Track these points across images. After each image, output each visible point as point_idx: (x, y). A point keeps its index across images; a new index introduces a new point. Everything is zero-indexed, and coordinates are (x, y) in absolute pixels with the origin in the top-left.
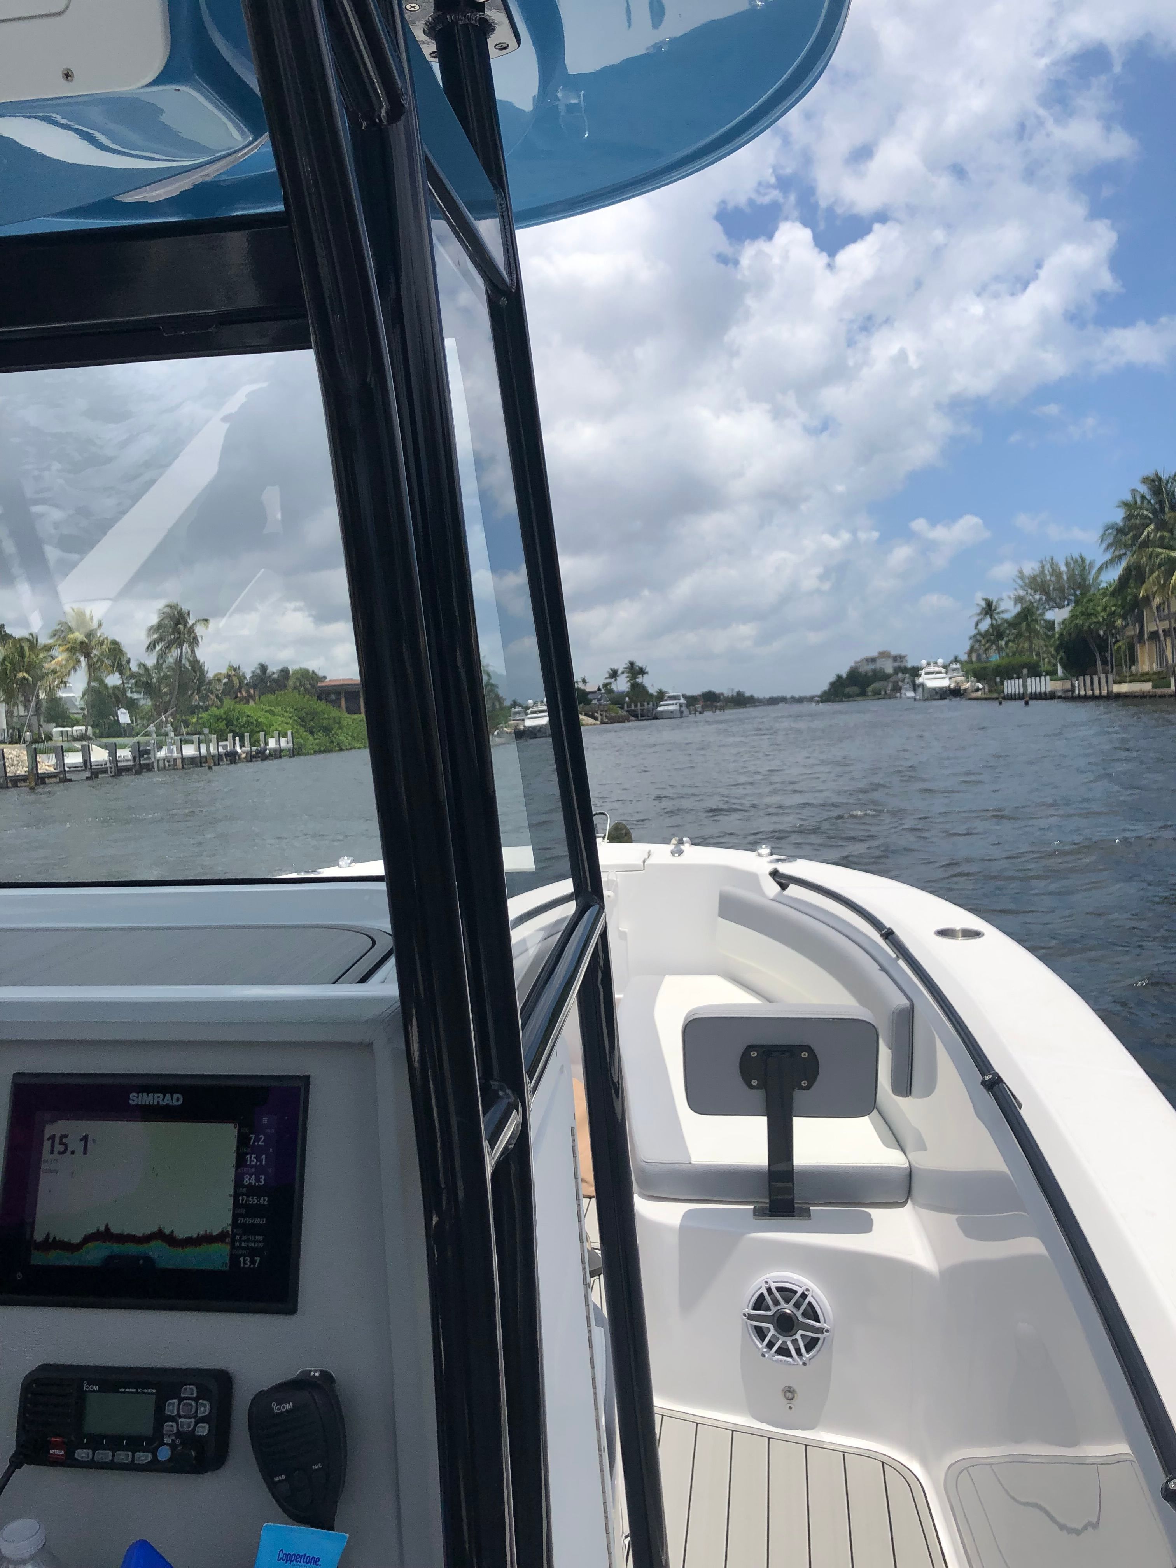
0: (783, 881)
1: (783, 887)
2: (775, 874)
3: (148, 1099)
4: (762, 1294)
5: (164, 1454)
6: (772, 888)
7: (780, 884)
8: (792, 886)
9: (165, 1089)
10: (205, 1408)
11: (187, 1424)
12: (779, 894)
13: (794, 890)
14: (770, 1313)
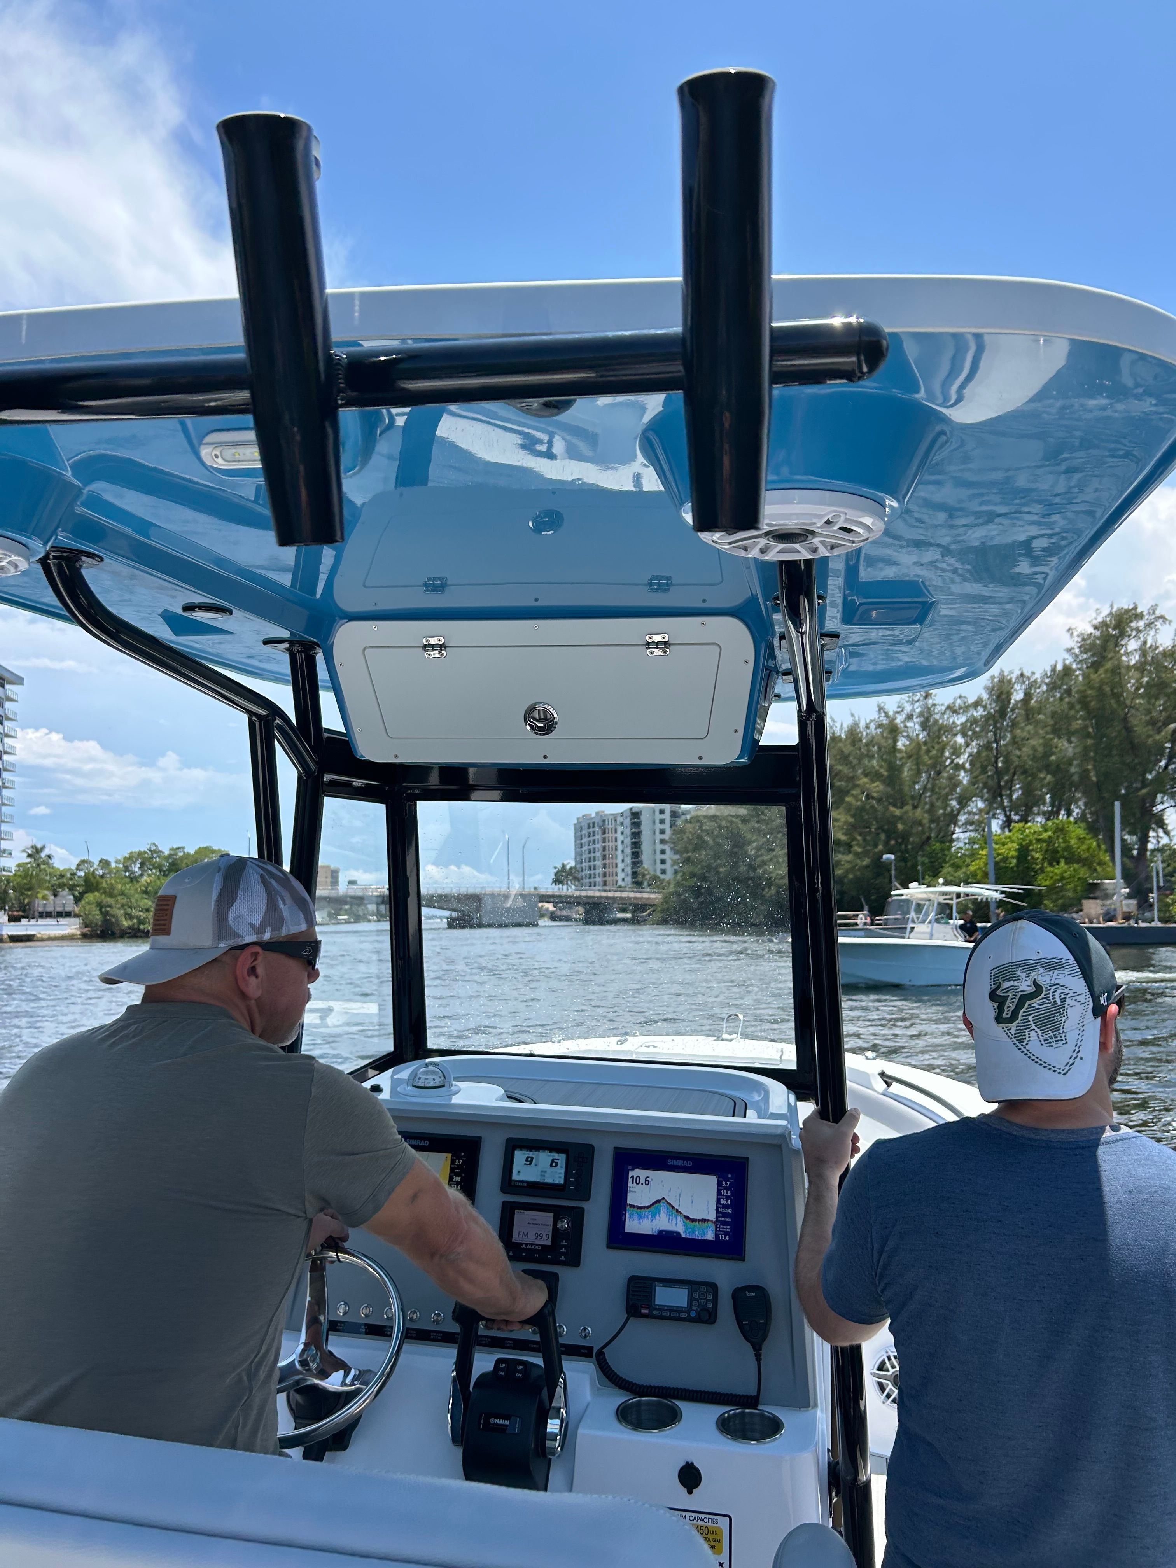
0: (888, 1079)
1: (888, 1085)
2: (882, 1074)
3: (676, 1163)
4: (884, 1360)
5: (693, 1314)
6: (880, 1085)
7: (886, 1082)
8: (895, 1084)
9: (684, 1159)
10: (710, 1297)
11: (702, 1302)
12: (886, 1090)
13: (896, 1088)
14: (889, 1373)
